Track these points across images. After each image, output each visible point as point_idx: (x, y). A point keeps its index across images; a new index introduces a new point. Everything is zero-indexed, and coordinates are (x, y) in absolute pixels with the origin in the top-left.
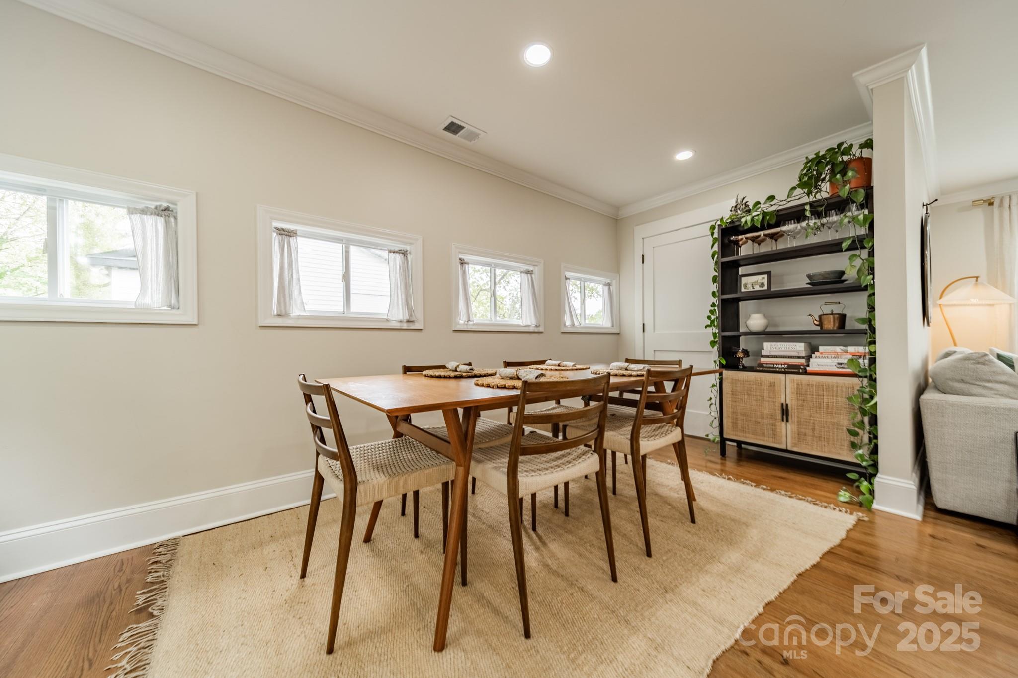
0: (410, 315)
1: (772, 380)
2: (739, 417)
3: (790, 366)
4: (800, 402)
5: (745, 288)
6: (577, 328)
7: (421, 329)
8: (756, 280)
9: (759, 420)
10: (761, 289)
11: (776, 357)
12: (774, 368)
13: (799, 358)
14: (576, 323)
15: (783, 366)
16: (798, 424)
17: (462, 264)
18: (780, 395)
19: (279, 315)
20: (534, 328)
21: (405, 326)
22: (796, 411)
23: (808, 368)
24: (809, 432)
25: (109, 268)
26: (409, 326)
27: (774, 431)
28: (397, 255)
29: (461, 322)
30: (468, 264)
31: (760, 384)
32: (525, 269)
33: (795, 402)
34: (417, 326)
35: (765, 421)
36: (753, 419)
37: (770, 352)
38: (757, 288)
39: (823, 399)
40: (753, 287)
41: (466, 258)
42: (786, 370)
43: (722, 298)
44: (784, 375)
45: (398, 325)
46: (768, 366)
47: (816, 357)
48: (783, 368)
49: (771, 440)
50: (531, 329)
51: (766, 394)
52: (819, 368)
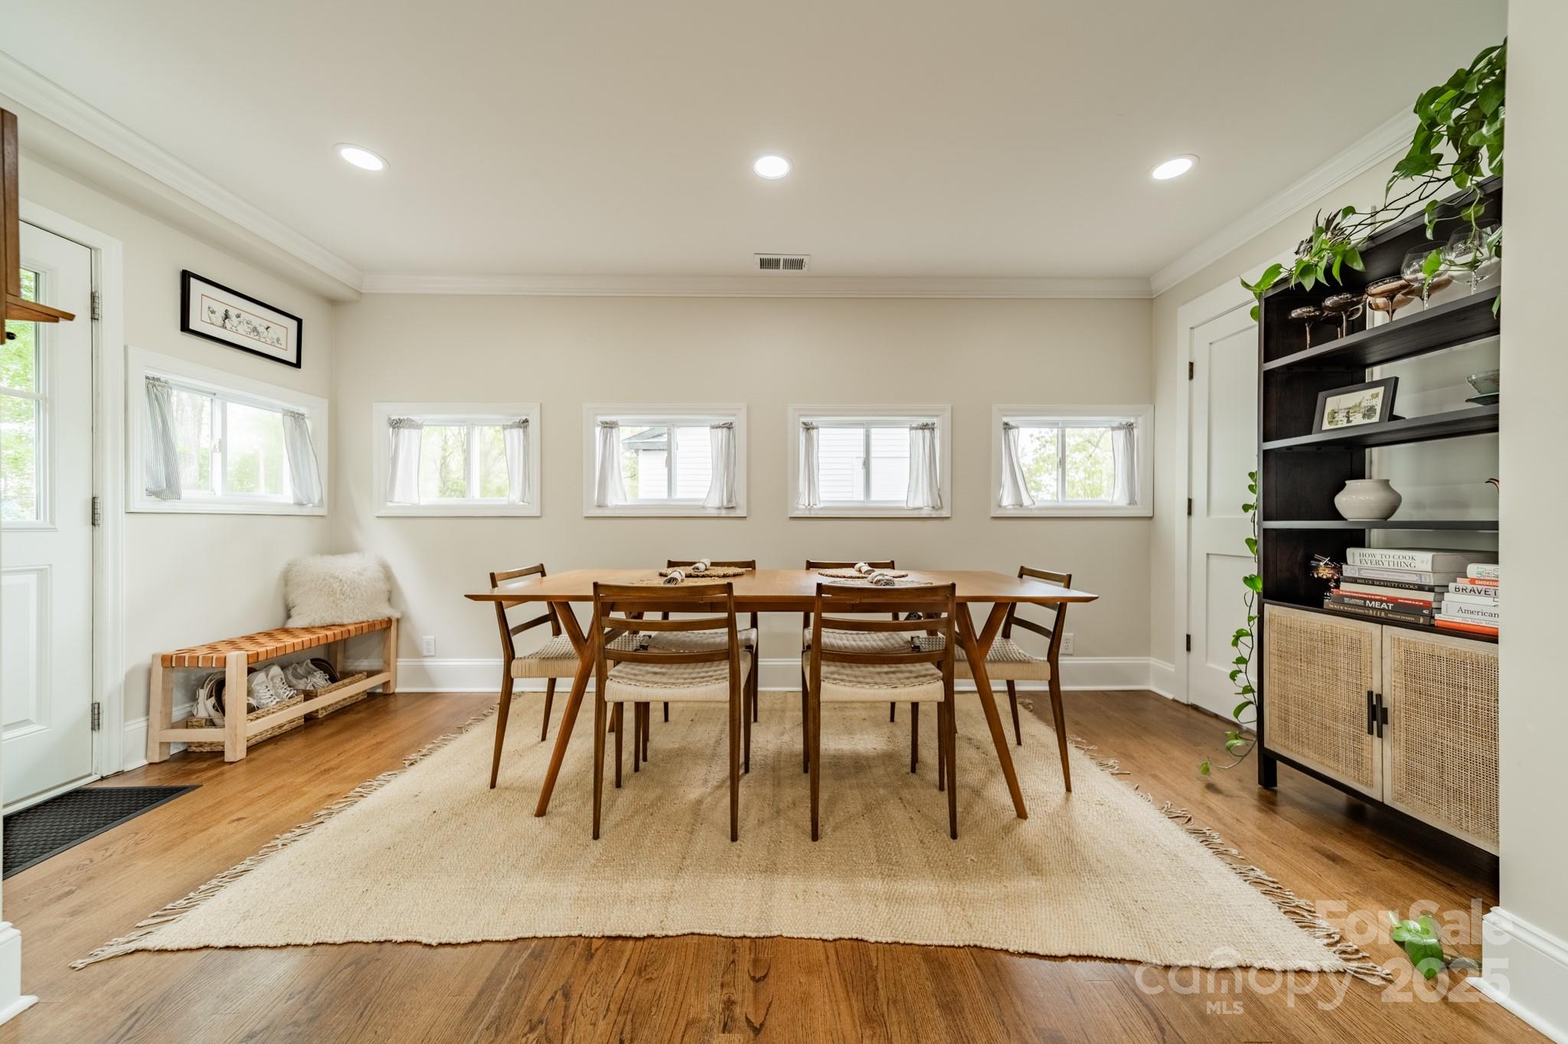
0: (729, 501)
1: (1355, 636)
2: (1292, 709)
3: (1400, 606)
4: (1413, 696)
5: (1330, 422)
6: (1031, 509)
7: (745, 517)
8: (1358, 402)
9: (1328, 722)
10: (1367, 421)
11: (1372, 582)
12: (1365, 607)
13: (1421, 588)
14: (1026, 502)
15: (1384, 605)
16: (1407, 749)
17: (808, 429)
18: (1371, 673)
19: (599, 506)
20: (929, 512)
21: (724, 513)
22: (1403, 714)
23: (1437, 616)
24: (1431, 771)
25: (637, 451)
26: (728, 513)
27: (1358, 752)
28: (720, 430)
29: (802, 506)
30: (817, 428)
31: (1330, 640)
32: (920, 423)
33: (1400, 694)
34: (740, 513)
35: (1341, 727)
36: (1317, 718)
37: (1360, 570)
38: (1358, 419)
39: (1465, 696)
40: (1348, 418)
41: (815, 421)
42: (1390, 615)
43: (1265, 449)
44: (1380, 626)
45: (715, 513)
46: (1353, 601)
47: (1457, 590)
48: (1384, 609)
49: (1351, 771)
50: (924, 513)
51: (1342, 663)
52: (1463, 618)
